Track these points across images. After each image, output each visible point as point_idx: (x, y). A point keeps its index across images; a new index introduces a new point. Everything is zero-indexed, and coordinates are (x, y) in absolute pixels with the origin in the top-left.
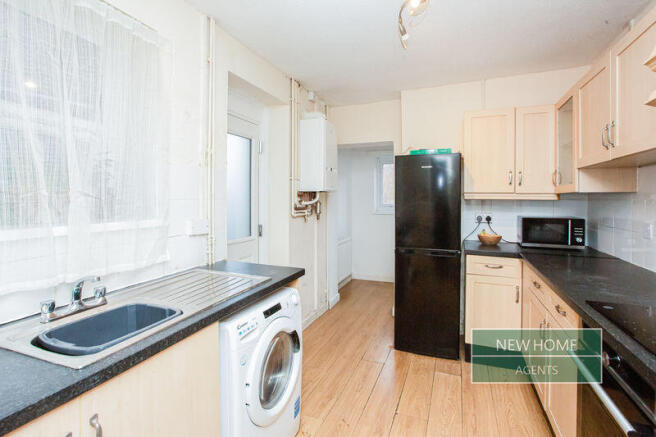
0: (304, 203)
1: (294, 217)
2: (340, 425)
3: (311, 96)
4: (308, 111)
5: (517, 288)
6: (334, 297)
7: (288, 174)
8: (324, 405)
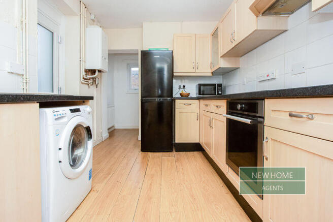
0: (89, 77)
1: (83, 83)
2: (116, 184)
3: (93, 17)
4: (91, 25)
5: (197, 114)
6: (106, 135)
7: (79, 57)
8: (105, 178)
